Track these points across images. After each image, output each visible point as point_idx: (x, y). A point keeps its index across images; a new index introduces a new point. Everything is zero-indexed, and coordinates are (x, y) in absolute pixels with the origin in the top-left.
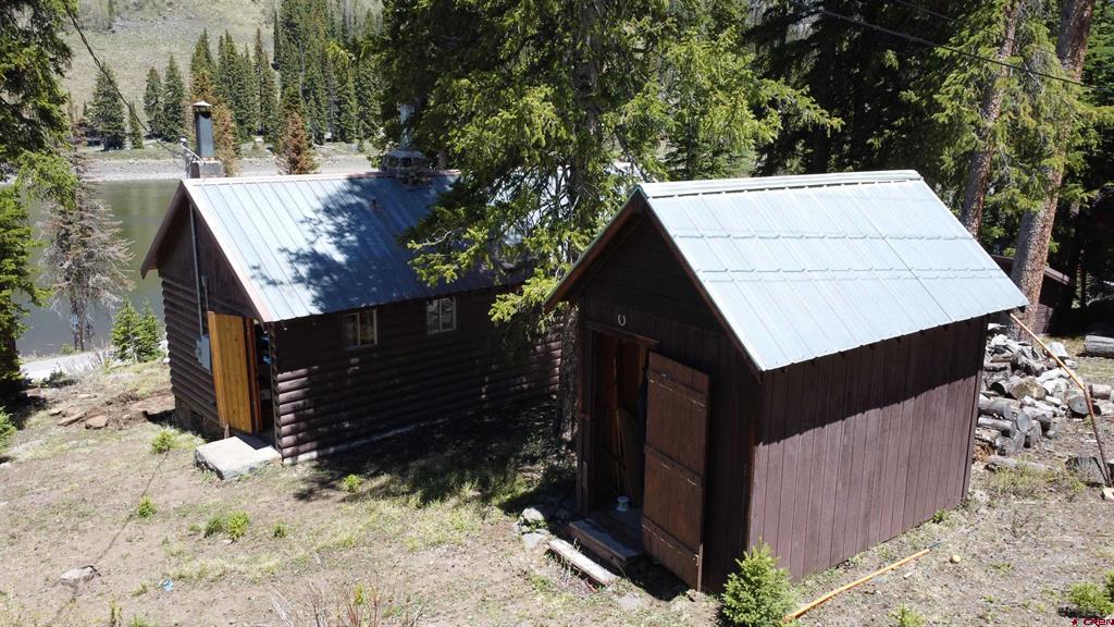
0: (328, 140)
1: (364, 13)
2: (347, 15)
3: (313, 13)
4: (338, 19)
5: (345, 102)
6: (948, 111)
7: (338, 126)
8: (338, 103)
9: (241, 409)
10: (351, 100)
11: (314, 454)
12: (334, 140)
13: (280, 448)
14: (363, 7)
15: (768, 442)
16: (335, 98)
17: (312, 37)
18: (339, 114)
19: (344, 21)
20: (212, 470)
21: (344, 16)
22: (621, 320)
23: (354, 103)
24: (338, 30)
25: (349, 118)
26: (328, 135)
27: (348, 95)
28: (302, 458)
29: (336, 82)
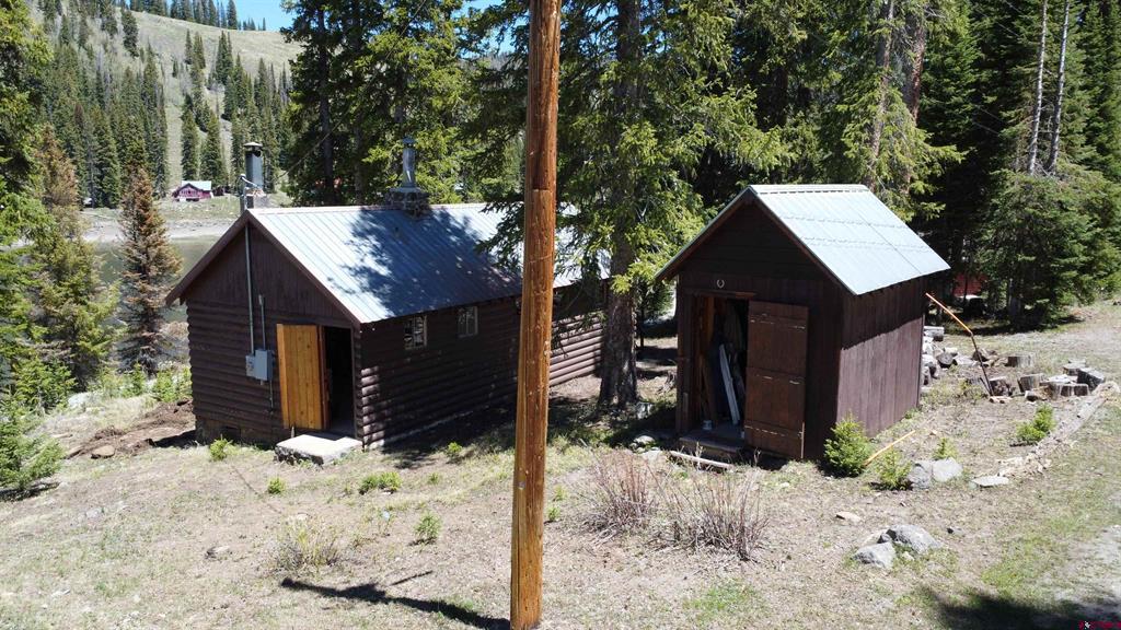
0: (88, 206)
1: (122, 71)
2: (102, 73)
3: (62, 70)
4: (92, 76)
5: (108, 165)
6: (853, 149)
7: (99, 190)
8: (99, 166)
9: (310, 409)
10: (115, 163)
11: (382, 442)
12: (94, 205)
13: (360, 437)
14: (120, 65)
15: (846, 348)
16: (96, 161)
17: (63, 95)
18: (101, 177)
19: (98, 79)
20: (305, 459)
21: (98, 74)
22: (720, 284)
23: (118, 166)
24: (92, 88)
25: (113, 182)
26: (87, 201)
27: (111, 157)
28: (374, 445)
29: (97, 143)
